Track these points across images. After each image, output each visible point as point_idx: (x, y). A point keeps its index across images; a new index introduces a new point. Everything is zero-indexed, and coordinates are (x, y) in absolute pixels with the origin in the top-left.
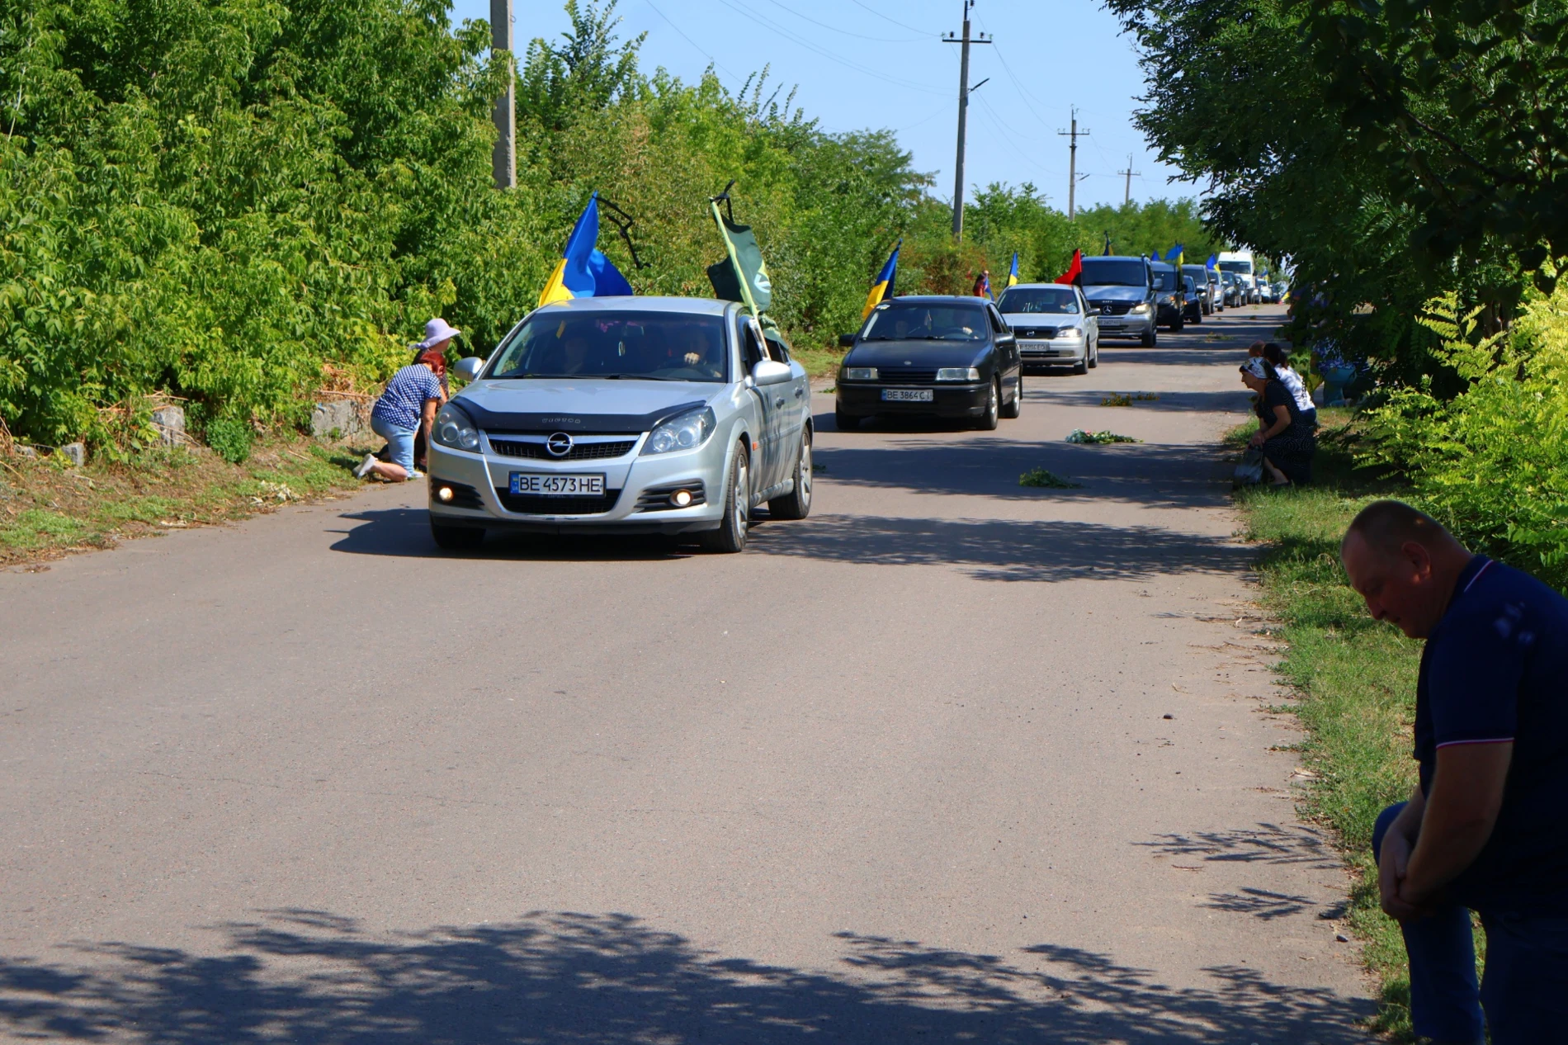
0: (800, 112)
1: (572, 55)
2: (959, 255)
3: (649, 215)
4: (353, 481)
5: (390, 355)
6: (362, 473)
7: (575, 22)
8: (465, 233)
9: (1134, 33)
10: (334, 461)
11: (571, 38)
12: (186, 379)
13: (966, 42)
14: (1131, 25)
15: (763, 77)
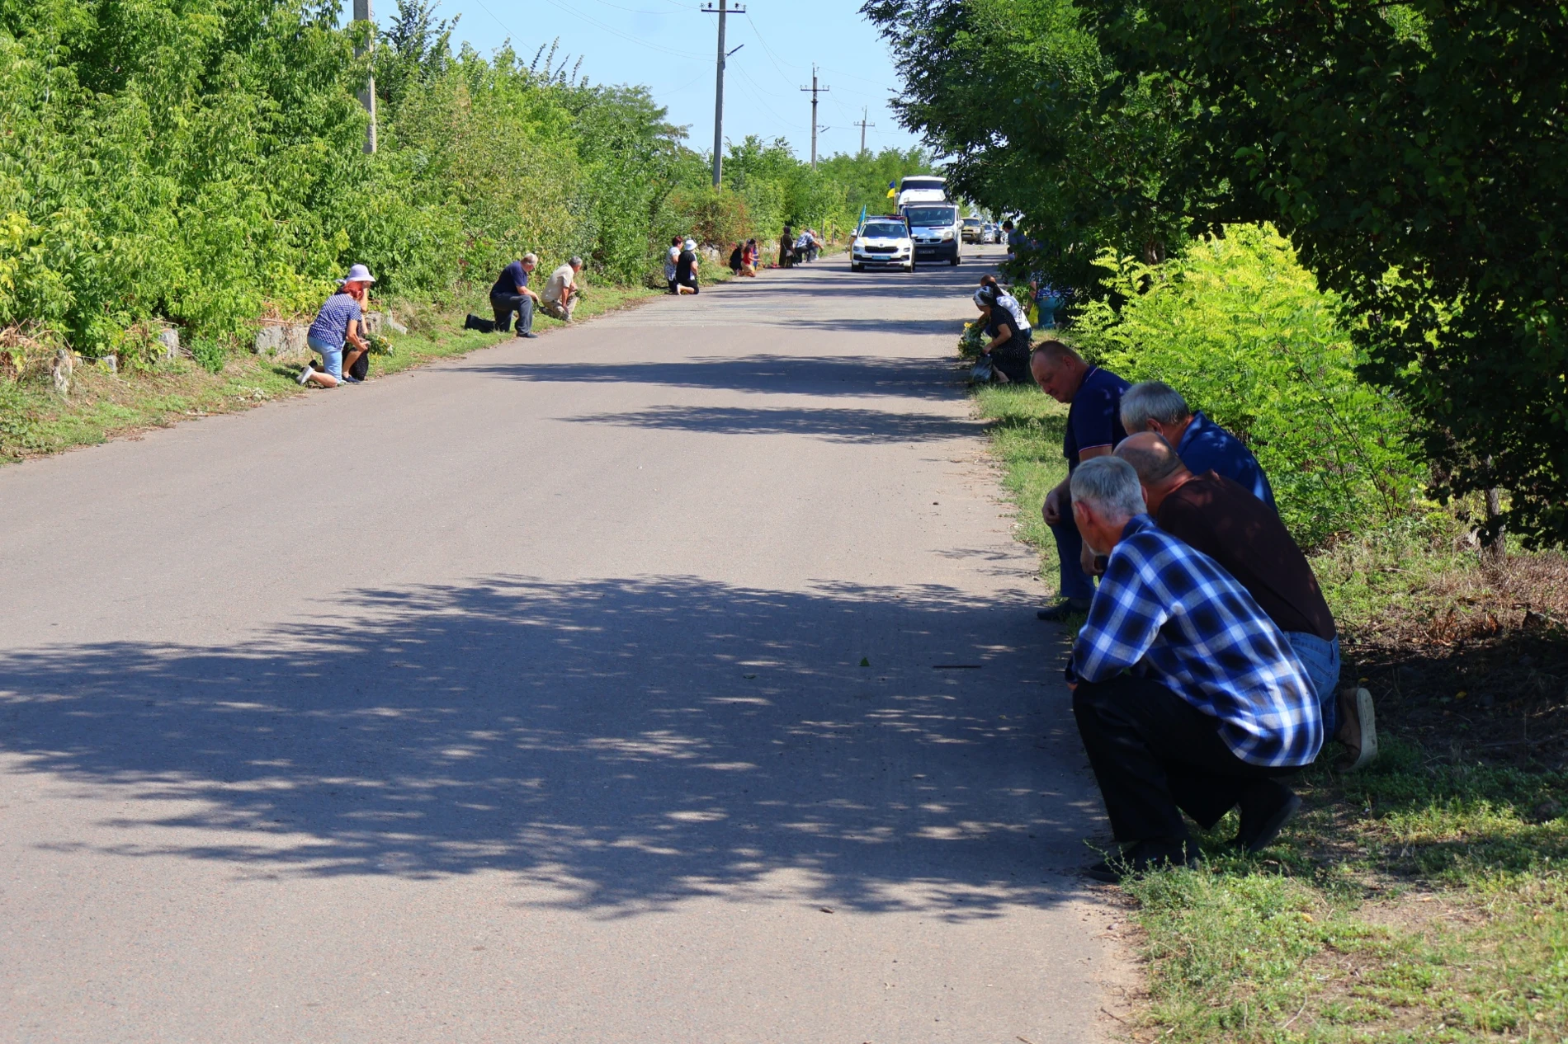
0: (586, 79)
1: (398, 35)
2: (720, 203)
3: (477, 173)
4: (300, 388)
5: (298, 291)
6: (304, 381)
7: (401, 7)
8: (348, 192)
9: (889, 38)
10: (279, 372)
11: (398, 21)
12: (173, 307)
13: (722, 12)
14: (887, 32)
15: (553, 49)
